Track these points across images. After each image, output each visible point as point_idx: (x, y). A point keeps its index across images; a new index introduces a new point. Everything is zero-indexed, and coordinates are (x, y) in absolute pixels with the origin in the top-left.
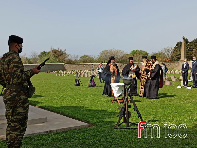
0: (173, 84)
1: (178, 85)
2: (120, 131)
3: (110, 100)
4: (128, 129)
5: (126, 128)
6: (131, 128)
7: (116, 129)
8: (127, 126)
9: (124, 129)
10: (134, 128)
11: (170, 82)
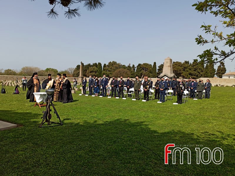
0: (76, 92)
1: (79, 94)
2: (44, 129)
3: (32, 105)
4: (49, 127)
5: (48, 126)
6: (52, 126)
7: (40, 127)
8: (49, 124)
9: (47, 127)
10: (54, 126)
11: (74, 91)
